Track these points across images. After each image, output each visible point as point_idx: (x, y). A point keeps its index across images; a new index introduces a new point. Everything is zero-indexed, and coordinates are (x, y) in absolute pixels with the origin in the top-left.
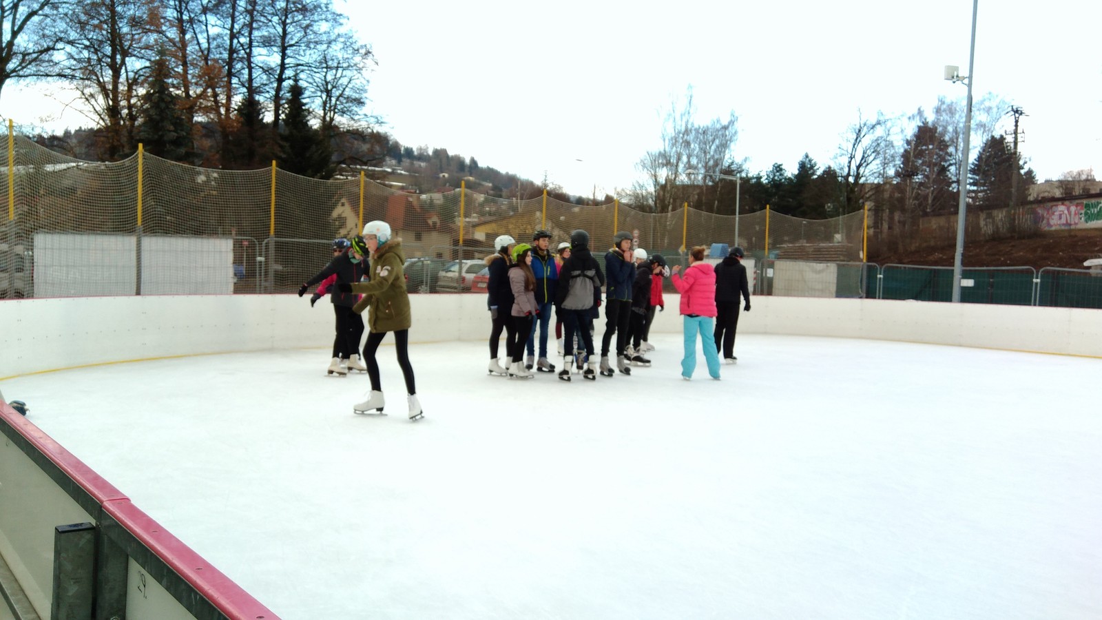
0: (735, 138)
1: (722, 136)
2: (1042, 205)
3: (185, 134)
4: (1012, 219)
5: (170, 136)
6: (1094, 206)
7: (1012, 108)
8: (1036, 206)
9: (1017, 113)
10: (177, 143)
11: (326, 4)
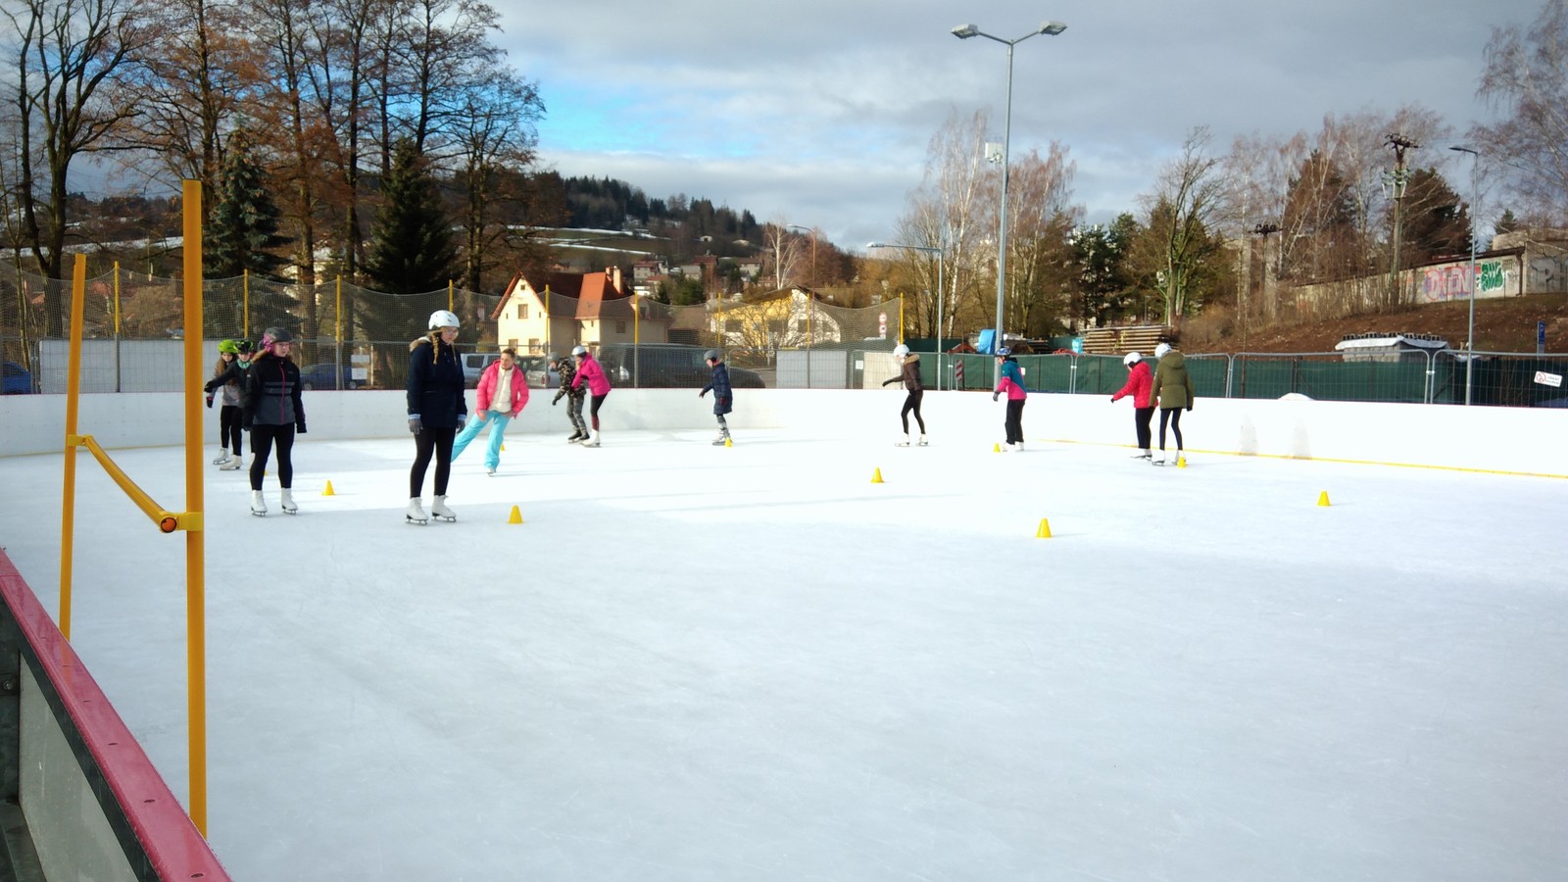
1: (1040, 180)
2: (1433, 267)
3: (268, 217)
4: (1395, 286)
5: (251, 220)
6: (1493, 267)
7: (1392, 137)
8: (1427, 269)
9: (1401, 144)
10: (262, 227)
11: (478, 36)
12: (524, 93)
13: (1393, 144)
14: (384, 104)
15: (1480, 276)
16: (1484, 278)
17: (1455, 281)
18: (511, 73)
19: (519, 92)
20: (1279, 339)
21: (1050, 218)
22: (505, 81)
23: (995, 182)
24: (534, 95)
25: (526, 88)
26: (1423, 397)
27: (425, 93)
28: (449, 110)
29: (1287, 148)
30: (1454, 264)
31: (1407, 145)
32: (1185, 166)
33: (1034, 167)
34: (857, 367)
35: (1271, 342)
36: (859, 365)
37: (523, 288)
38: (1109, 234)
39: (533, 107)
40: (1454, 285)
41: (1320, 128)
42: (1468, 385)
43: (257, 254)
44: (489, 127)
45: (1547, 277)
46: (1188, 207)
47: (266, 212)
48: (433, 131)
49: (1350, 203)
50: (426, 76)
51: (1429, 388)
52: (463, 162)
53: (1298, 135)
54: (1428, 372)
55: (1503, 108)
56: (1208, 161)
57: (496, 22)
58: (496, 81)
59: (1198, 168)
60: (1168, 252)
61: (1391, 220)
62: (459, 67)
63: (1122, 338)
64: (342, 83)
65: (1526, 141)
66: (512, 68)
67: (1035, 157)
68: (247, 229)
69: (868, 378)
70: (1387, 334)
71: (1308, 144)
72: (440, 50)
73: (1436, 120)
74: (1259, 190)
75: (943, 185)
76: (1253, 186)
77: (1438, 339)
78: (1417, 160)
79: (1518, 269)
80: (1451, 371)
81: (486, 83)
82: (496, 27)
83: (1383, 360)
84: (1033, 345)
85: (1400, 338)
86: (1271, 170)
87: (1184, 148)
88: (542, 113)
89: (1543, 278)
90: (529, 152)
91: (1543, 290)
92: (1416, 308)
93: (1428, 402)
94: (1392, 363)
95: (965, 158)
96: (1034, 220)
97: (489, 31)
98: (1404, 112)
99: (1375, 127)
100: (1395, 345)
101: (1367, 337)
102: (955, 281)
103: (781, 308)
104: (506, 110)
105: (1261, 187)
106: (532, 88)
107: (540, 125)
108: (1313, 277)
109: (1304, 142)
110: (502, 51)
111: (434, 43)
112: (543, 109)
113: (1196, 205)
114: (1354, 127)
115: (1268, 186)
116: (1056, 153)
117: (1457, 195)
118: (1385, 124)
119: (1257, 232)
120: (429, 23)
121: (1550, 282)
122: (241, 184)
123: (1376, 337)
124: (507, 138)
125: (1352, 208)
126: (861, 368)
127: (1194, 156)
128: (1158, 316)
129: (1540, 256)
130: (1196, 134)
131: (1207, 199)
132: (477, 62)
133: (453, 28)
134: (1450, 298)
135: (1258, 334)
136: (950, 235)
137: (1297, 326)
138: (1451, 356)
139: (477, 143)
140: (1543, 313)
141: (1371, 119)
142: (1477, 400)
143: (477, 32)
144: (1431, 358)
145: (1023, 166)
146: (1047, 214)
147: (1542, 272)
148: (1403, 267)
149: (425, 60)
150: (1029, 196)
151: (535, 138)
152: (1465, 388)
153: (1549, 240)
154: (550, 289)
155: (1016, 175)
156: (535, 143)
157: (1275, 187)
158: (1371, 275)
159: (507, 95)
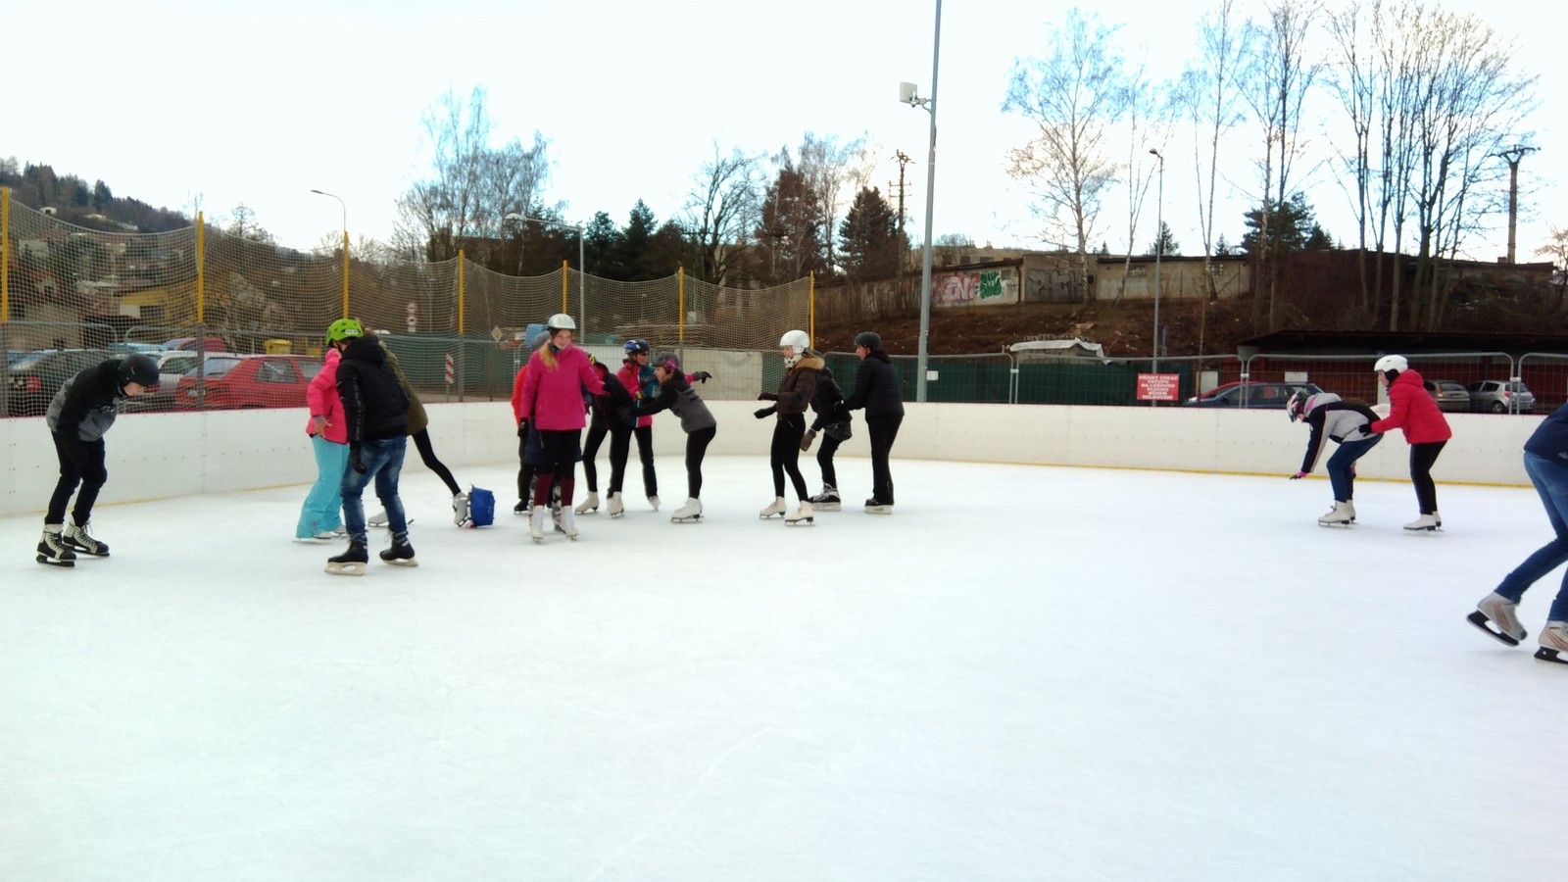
0: (544, 172)
1: (525, 167)
6: (993, 278)
9: (903, 159)
15: (979, 285)
16: (982, 287)
17: (953, 289)
29: (777, 156)
32: (715, 166)
45: (1040, 287)
49: (819, 215)
56: (733, 165)
59: (727, 168)
67: (518, 147)
79: (1017, 280)
109: (785, 154)
121: (1042, 291)
125: (821, 219)
127: (722, 156)
134: (948, 305)
145: (505, 153)
146: (529, 205)
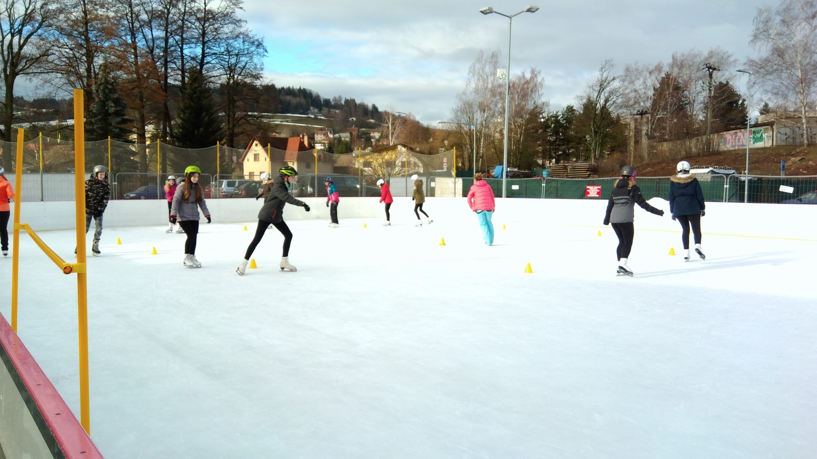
2: (728, 132)
3: (121, 108)
4: (709, 143)
5: (112, 110)
6: (758, 132)
7: (706, 65)
8: (725, 133)
9: (711, 69)
10: (117, 114)
11: (231, 13)
12: (256, 43)
13: (707, 69)
14: (182, 49)
15: (752, 136)
16: (754, 138)
17: (739, 139)
18: (249, 33)
19: (254, 42)
20: (649, 169)
21: (532, 107)
22: (246, 37)
23: (502, 90)
24: (261, 44)
25: (257, 40)
26: (723, 199)
27: (204, 43)
28: (216, 52)
29: (653, 71)
30: (739, 131)
31: (715, 69)
32: (600, 81)
33: (523, 81)
34: (432, 186)
35: (645, 171)
36: (433, 184)
37: (256, 145)
38: (561, 116)
39: (261, 50)
40: (739, 141)
41: (670, 60)
42: (746, 193)
43: (115, 128)
44: (238, 61)
45: (786, 137)
46: (602, 101)
47: (120, 106)
48: (208, 63)
49: (685, 99)
50: (204, 34)
51: (726, 194)
52: (224, 79)
53: (659, 64)
54: (725, 186)
55: (762, 51)
56: (612, 78)
57: (241, 5)
58: (241, 37)
59: (607, 81)
60: (592, 125)
61: (706, 108)
62: (222, 29)
63: (569, 170)
64: (160, 38)
65: (775, 67)
66: (249, 30)
67: (524, 76)
68: (110, 115)
69: (437, 191)
70: (705, 167)
71: (664, 69)
72: (211, 20)
73: (729, 56)
74: (639, 93)
75: (477, 91)
76: (636, 91)
77: (730, 169)
78: (720, 77)
79: (771, 133)
80: (737, 185)
81: (236, 38)
82: (241, 8)
83: (702, 180)
84: (523, 174)
85: (711, 169)
86: (645, 82)
87: (600, 71)
88: (266, 53)
89: (784, 137)
90: (259, 74)
91: (784, 143)
92: (719, 153)
93: (725, 201)
94: (707, 182)
95: (487, 77)
96: (522, 109)
97: (237, 10)
98: (712, 52)
99: (698, 60)
100: (708, 172)
101: (694, 168)
102: (482, 140)
103: (392, 155)
104: (247, 52)
105: (639, 91)
106: (260, 40)
107: (265, 60)
108: (667, 137)
109: (662, 68)
110: (244, 21)
111: (208, 17)
112: (266, 51)
113: (606, 101)
114: (687, 60)
115: (643, 91)
116: (534, 74)
117: (740, 95)
118: (702, 58)
119: (637, 114)
120: (205, 6)
121: (788, 139)
122: (107, 91)
123: (698, 168)
124: (247, 66)
125: (686, 102)
126: (434, 186)
127: (605, 75)
128: (587, 159)
129: (782, 126)
130: (606, 64)
131: (612, 98)
132: (231, 27)
133: (218, 9)
134: (736, 148)
135: (639, 167)
136: (479, 117)
137: (659, 163)
138: (737, 178)
139: (231, 69)
140: (784, 155)
141: (695, 56)
142: (750, 201)
143: (231, 11)
144: (727, 179)
145: (517, 81)
146: (530, 106)
147: (783, 134)
148: (712, 132)
149: (203, 26)
150: (520, 96)
151: (262, 67)
152: (744, 194)
153: (787, 118)
154: (271, 146)
155: (514, 86)
156: (262, 69)
157: (646, 91)
158: (696, 136)
159: (247, 44)
